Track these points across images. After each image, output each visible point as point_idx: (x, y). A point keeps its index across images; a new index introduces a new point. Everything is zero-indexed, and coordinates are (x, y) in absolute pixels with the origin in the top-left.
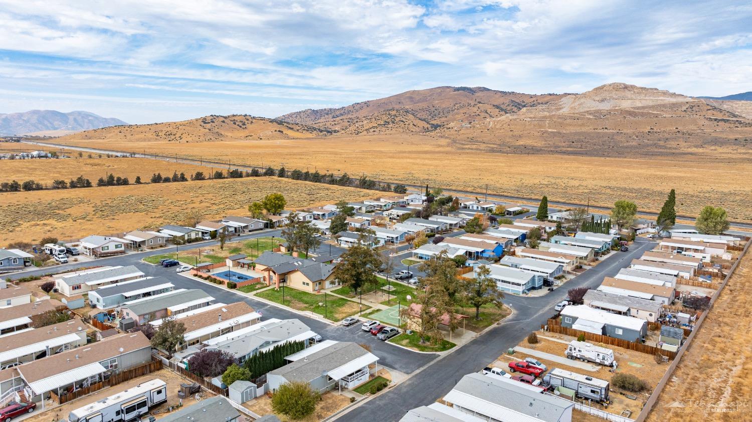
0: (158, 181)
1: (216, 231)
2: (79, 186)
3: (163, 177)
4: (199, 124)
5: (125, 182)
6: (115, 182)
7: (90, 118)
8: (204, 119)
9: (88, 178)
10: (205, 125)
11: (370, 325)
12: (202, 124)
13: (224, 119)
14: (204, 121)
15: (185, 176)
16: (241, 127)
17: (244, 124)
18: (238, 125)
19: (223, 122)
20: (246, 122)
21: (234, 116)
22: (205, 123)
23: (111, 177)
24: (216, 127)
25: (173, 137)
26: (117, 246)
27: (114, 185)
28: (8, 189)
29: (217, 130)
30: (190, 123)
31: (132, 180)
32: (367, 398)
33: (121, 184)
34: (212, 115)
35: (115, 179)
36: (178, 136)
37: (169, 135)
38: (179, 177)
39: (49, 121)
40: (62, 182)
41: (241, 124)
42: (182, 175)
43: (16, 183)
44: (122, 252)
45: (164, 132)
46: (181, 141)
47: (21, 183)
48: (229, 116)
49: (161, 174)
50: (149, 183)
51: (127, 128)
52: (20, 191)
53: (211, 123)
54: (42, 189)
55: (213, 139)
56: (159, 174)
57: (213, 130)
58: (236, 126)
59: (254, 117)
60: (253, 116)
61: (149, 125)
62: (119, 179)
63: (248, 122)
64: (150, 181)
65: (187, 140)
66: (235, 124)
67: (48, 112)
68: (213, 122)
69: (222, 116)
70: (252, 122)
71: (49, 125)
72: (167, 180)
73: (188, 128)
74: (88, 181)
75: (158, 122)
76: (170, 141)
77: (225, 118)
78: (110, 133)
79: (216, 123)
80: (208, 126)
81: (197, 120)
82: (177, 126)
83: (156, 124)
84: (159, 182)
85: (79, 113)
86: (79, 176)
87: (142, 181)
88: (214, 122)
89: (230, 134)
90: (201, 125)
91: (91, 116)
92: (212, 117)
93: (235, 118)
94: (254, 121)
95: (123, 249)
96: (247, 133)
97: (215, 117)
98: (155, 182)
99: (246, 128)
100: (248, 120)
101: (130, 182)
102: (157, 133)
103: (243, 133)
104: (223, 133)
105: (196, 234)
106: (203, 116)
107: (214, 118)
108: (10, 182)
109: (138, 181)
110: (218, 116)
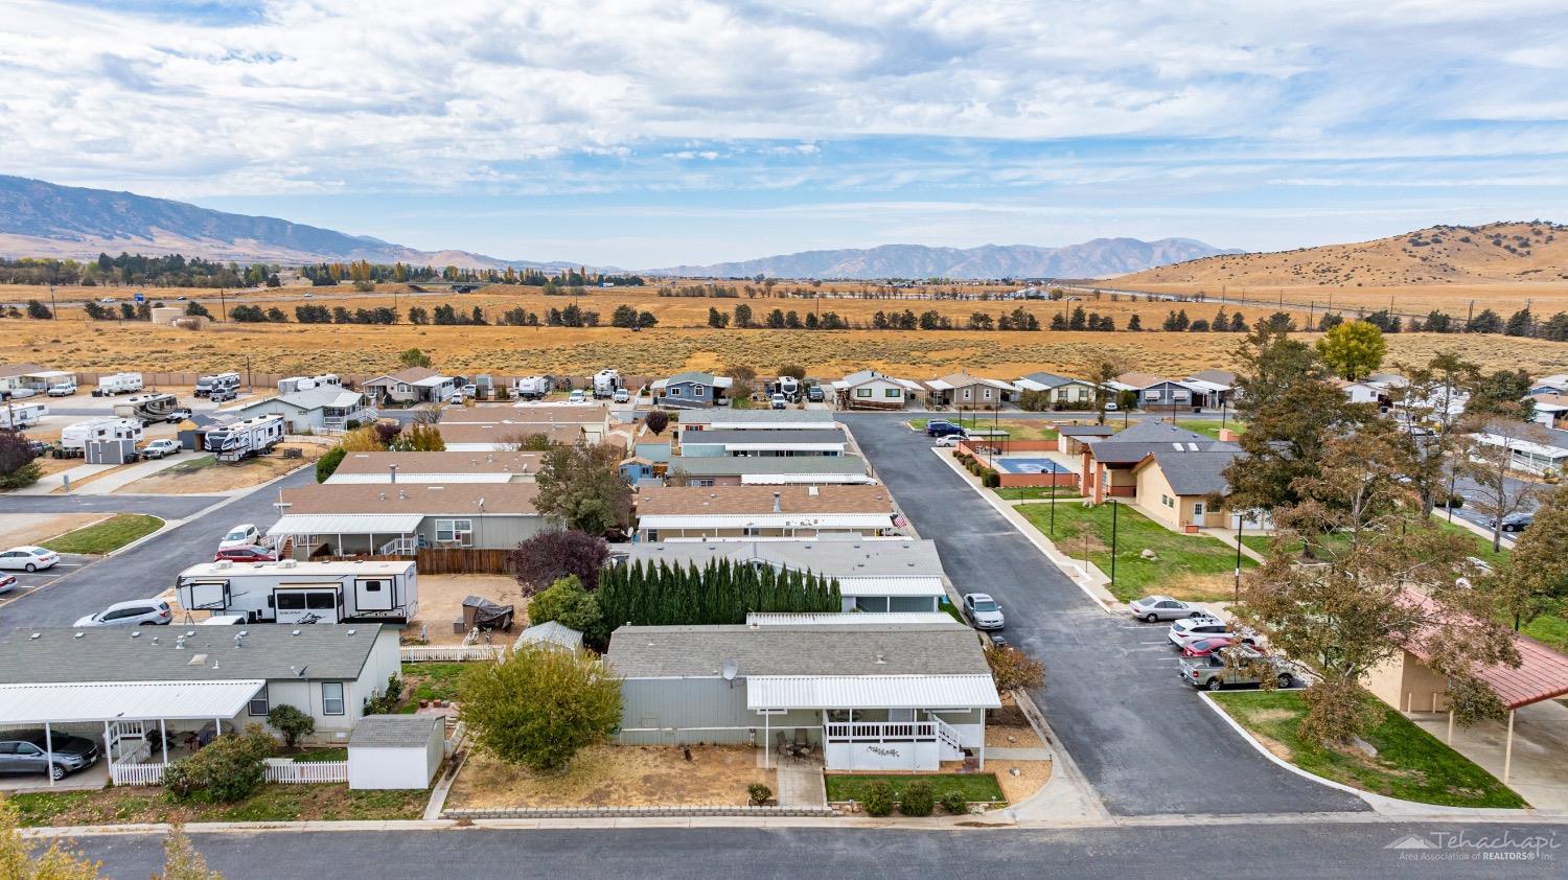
0: (1177, 328)
1: (1137, 392)
2: (1015, 327)
3: (1192, 319)
4: (1401, 246)
5: (1107, 326)
6: (1086, 324)
7: (1192, 250)
8: (1416, 235)
9: (1032, 313)
10: (1414, 249)
11: (1195, 630)
12: (1409, 247)
13: (1469, 234)
14: (1416, 240)
15: (1244, 321)
16: (1514, 251)
17: (1525, 244)
18: (1507, 247)
19: (1466, 240)
20: (1534, 238)
21: (1498, 225)
22: (1416, 244)
23: (1079, 314)
24: (1444, 253)
25: (1331, 276)
26: (889, 393)
27: (1082, 329)
28: (898, 326)
29: (1446, 261)
30: (1380, 246)
31: (1122, 322)
32: (826, 815)
33: (1097, 329)
34: (1437, 227)
35: (1087, 318)
36: (1341, 274)
37: (1324, 271)
38: (1230, 322)
39: (1119, 258)
40: (985, 318)
41: (1515, 245)
42: (1238, 316)
43: (910, 315)
44: (896, 407)
45: (1314, 266)
46: (1345, 283)
47: (918, 315)
48: (1484, 227)
49: (1186, 313)
50: (1157, 331)
51: (1238, 260)
52: (915, 329)
53: (1433, 245)
54: (950, 328)
55: (1426, 277)
56: (1182, 313)
57: (1434, 259)
58: (1501, 250)
59: (1561, 226)
60: (1556, 222)
61: (1286, 252)
62: (1094, 318)
63: (1539, 238)
64: (1161, 327)
65: (1361, 280)
66: (1498, 243)
67: (1119, 240)
68: (1437, 241)
69: (1464, 228)
70: (1550, 239)
71: (1118, 265)
72: (1200, 326)
73: (1374, 256)
74: (1031, 317)
75: (1306, 246)
76: (1321, 283)
77: (1474, 230)
78: (1203, 270)
79: (1446, 244)
80: (1423, 251)
81: (1397, 239)
82: (1346, 252)
83: (1302, 250)
84: (1180, 330)
85: (1173, 242)
86: (1017, 308)
87: (1142, 325)
88: (1440, 242)
89: (1478, 269)
90: (1404, 250)
91: (1194, 246)
92: (1436, 231)
93: (1502, 231)
94: (1557, 235)
95: (901, 400)
96: (1529, 263)
97: (1445, 230)
98: (1172, 330)
99: (1528, 253)
100: (1539, 233)
101: (1117, 326)
102: (1298, 267)
103: (1515, 265)
104: (1458, 266)
105: (1081, 393)
106: (1415, 229)
107: (1440, 233)
108: (901, 312)
109: (1135, 324)
110: (1453, 228)
